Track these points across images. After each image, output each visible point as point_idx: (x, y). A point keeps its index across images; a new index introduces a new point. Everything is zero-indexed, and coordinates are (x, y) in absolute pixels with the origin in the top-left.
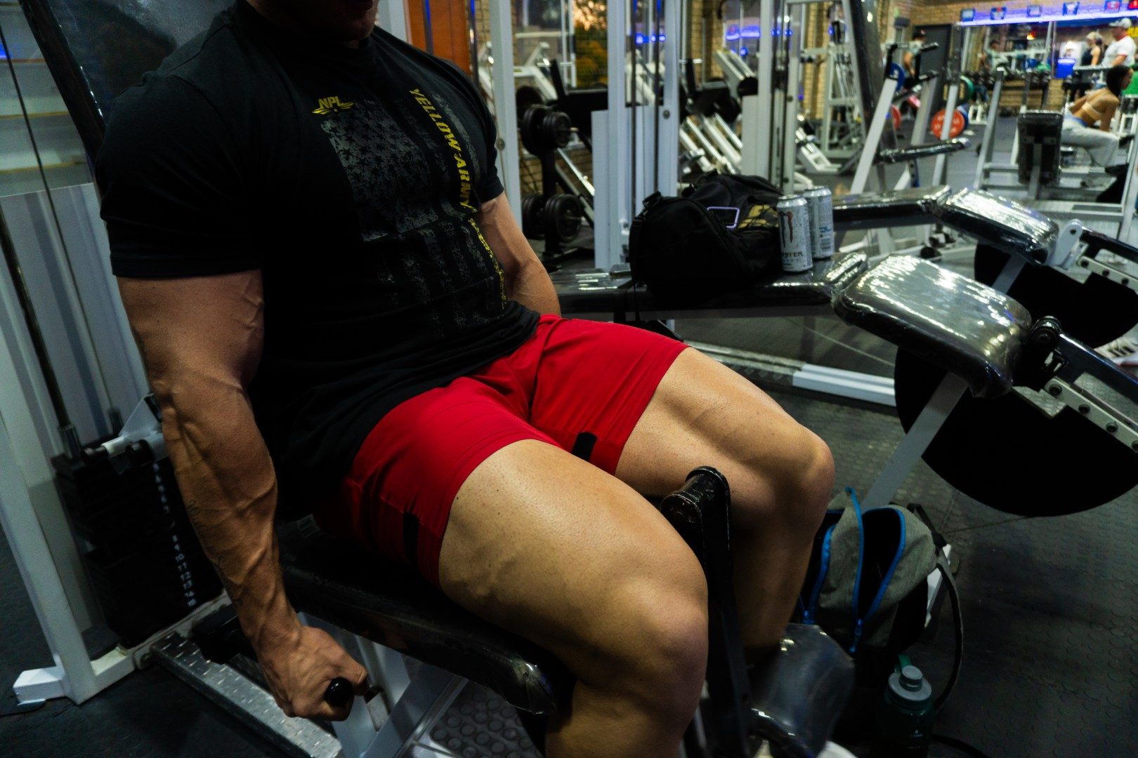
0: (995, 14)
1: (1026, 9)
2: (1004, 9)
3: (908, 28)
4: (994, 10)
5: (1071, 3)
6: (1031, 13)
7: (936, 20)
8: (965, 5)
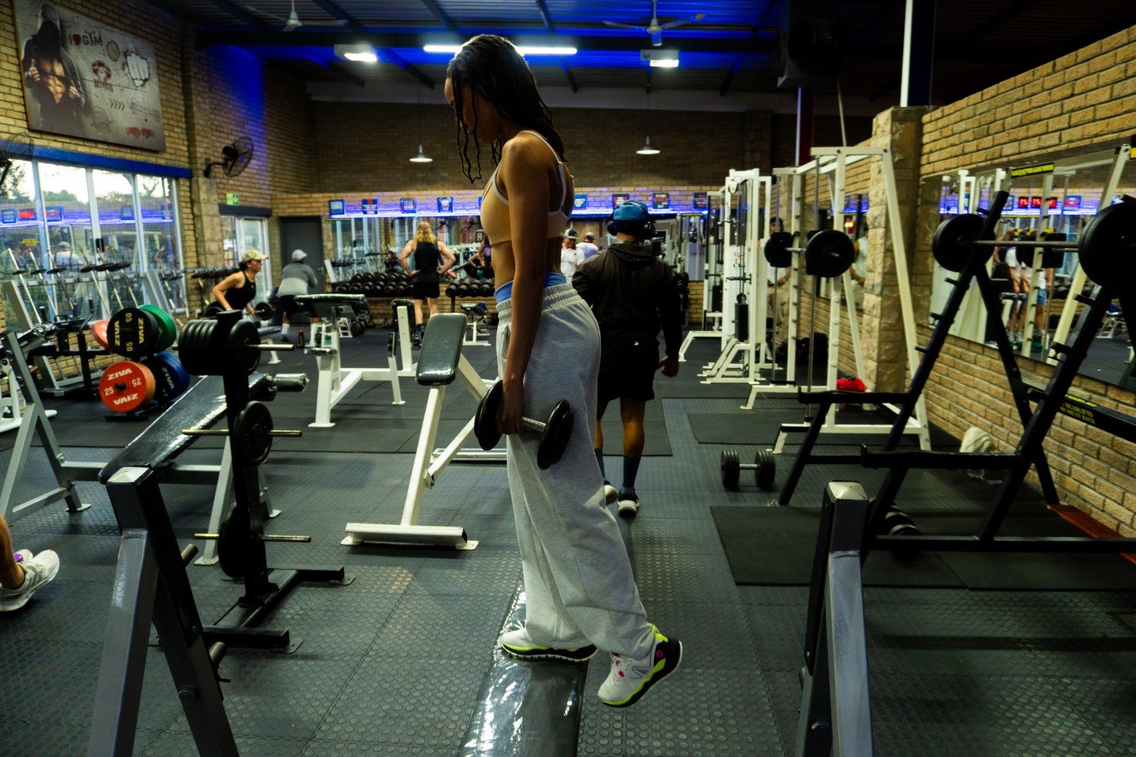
0: (367, 207)
1: (399, 202)
2: (375, 202)
3: (271, 219)
4: (365, 202)
5: (445, 198)
6: (406, 208)
7: (301, 211)
8: (332, 196)
